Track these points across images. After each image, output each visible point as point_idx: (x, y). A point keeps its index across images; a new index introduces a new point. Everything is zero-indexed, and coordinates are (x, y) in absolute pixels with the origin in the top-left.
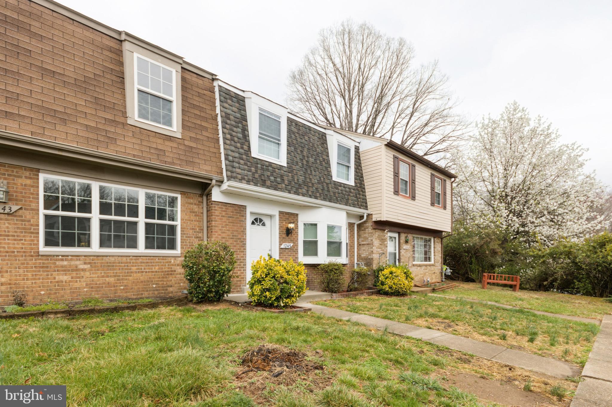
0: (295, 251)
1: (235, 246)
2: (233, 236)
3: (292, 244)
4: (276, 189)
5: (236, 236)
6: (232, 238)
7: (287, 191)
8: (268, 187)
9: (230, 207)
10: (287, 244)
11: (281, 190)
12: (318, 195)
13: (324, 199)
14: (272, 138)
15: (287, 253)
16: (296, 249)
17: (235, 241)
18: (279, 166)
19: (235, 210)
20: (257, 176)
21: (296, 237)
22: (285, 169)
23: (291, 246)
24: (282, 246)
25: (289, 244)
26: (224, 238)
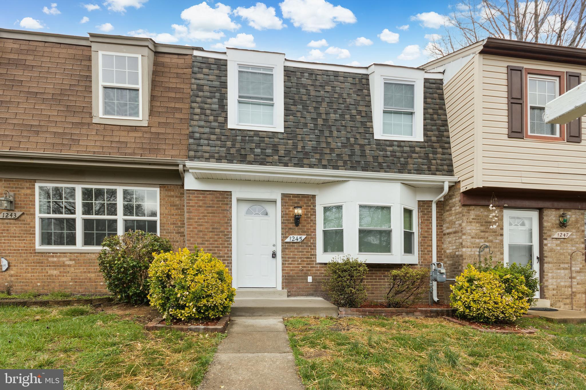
0: (310, 246)
1: (216, 241)
2: (213, 228)
3: (303, 237)
4: (262, 163)
5: (217, 228)
6: (212, 232)
7: (281, 164)
8: (250, 163)
9: (210, 194)
10: (296, 237)
11: (272, 164)
12: (340, 163)
13: (353, 168)
14: (262, 99)
15: (296, 249)
16: (312, 243)
17: (216, 235)
18: (271, 134)
19: (216, 198)
20: (233, 151)
21: (311, 226)
22: (281, 136)
23: (303, 238)
24: (288, 240)
25: (299, 237)
26: (201, 231)
